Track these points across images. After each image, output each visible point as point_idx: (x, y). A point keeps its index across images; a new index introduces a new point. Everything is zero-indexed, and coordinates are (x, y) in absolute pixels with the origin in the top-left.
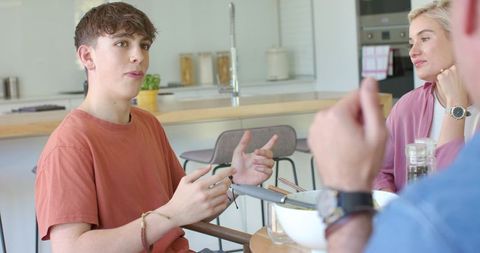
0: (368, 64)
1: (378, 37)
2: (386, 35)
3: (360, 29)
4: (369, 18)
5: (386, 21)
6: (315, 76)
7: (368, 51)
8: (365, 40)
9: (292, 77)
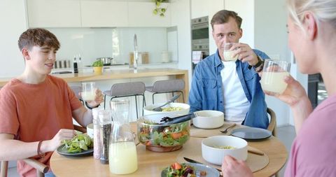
0: (194, 58)
1: (198, 48)
2: (201, 47)
3: (193, 45)
4: (194, 41)
5: (200, 42)
6: (178, 62)
7: (194, 52)
8: (194, 49)
9: (171, 62)
